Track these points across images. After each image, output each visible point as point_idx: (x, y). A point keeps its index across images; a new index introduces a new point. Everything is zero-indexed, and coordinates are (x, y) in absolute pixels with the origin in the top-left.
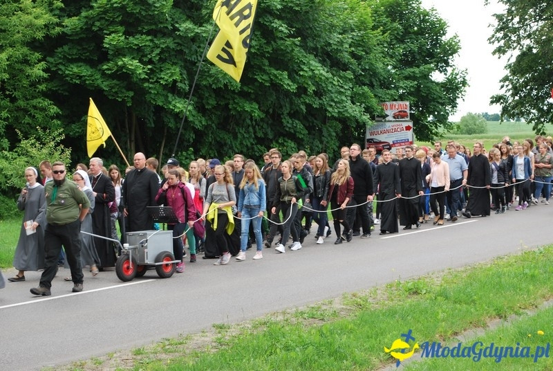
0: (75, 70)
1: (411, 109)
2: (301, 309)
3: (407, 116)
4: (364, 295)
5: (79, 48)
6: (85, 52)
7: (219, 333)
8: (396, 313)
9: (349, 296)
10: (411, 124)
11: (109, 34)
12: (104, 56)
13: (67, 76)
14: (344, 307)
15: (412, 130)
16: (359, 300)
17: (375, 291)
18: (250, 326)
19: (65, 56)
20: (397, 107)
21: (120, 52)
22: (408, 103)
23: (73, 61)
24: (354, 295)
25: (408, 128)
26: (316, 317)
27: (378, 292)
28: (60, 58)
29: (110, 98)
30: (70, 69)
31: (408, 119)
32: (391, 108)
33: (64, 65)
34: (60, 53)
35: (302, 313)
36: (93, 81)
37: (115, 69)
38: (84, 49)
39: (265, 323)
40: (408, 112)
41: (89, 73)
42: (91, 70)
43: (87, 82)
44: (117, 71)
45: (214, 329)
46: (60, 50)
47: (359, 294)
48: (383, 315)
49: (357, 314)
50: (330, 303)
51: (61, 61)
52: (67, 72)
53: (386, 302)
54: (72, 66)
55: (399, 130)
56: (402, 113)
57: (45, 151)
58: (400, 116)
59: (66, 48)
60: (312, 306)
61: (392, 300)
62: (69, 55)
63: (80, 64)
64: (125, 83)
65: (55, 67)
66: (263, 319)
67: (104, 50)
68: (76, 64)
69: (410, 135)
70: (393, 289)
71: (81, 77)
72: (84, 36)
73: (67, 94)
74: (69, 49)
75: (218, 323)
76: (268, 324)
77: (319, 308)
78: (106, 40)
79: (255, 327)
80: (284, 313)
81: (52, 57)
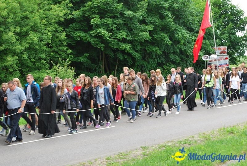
0: (78, 34)
1: (228, 50)
2: (180, 140)
3: (226, 53)
4: (208, 134)
5: (80, 24)
6: (82, 26)
7: (144, 150)
8: (223, 142)
9: (202, 134)
10: (228, 57)
11: (93, 18)
12: (91, 28)
13: (75, 37)
14: (200, 139)
15: (228, 59)
16: (206, 136)
17: (213, 132)
18: (157, 147)
19: (73, 28)
20: (221, 49)
21: (98, 26)
22: (226, 47)
23: (77, 30)
24: (204, 134)
25: (226, 58)
26: (187, 143)
27: (215, 132)
28: (71, 29)
29: (94, 46)
30: (76, 34)
31: (227, 54)
32: (219, 49)
33: (73, 32)
34: (71, 27)
35: (181, 142)
36: (86, 38)
37: (96, 34)
38: (82, 25)
39: (164, 146)
40: (227, 51)
41: (84, 35)
42: (85, 34)
43: (84, 39)
44: (97, 34)
45: (141, 149)
46: (71, 25)
47: (206, 133)
48: (217, 142)
49: (205, 142)
50: (193, 137)
51: (71, 30)
52: (74, 35)
53: (219, 137)
54: (76, 32)
55: (222, 59)
56: (224, 52)
57: (64, 70)
58: (223, 53)
59: (74, 24)
60: (185, 138)
61: (221, 136)
62: (75, 27)
63: (80, 31)
64: (101, 40)
65: (69, 33)
66: (163, 144)
67: (90, 25)
68: (78, 32)
69: (227, 62)
70: (221, 131)
71: (80, 37)
72: (82, 19)
73: (75, 45)
74: (75, 25)
75: (143, 146)
76: (166, 147)
77: (188, 139)
78: (92, 21)
79: (160, 148)
80: (172, 141)
81: (68, 28)
